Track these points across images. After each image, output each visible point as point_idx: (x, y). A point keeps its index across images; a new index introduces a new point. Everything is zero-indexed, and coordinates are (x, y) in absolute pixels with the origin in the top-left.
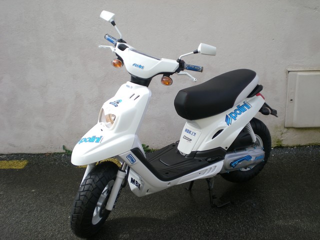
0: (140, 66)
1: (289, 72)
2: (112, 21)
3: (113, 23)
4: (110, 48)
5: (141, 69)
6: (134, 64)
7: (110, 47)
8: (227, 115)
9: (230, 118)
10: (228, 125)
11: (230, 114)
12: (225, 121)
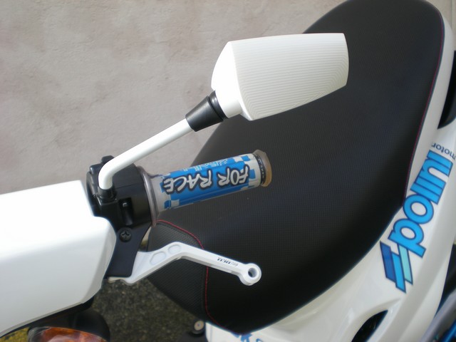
8: (382, 244)
9: (399, 256)
10: (404, 290)
11: (393, 231)
12: (387, 276)
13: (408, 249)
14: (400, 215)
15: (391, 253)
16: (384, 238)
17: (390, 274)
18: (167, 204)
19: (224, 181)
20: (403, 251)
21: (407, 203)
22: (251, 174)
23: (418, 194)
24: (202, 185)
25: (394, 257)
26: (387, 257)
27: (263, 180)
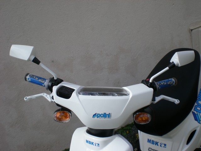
0: (105, 115)
1: (192, 30)
2: (33, 58)
3: (36, 61)
4: (42, 97)
5: (107, 119)
6: (94, 115)
7: (42, 94)
8: (192, 112)
9: (197, 114)
10: (200, 123)
11: (195, 108)
12: (195, 120)
13: (199, 113)
14: (196, 104)
15: (195, 114)
16: (193, 110)
17: (196, 119)
18: (158, 88)
19: (168, 83)
20: (198, 113)
21: (197, 101)
22: (173, 82)
23: (199, 99)
24: (165, 84)
25: (196, 115)
26: (194, 115)
27: (175, 83)
